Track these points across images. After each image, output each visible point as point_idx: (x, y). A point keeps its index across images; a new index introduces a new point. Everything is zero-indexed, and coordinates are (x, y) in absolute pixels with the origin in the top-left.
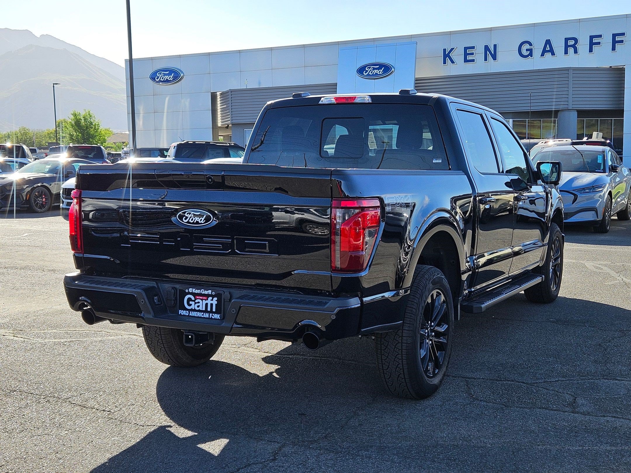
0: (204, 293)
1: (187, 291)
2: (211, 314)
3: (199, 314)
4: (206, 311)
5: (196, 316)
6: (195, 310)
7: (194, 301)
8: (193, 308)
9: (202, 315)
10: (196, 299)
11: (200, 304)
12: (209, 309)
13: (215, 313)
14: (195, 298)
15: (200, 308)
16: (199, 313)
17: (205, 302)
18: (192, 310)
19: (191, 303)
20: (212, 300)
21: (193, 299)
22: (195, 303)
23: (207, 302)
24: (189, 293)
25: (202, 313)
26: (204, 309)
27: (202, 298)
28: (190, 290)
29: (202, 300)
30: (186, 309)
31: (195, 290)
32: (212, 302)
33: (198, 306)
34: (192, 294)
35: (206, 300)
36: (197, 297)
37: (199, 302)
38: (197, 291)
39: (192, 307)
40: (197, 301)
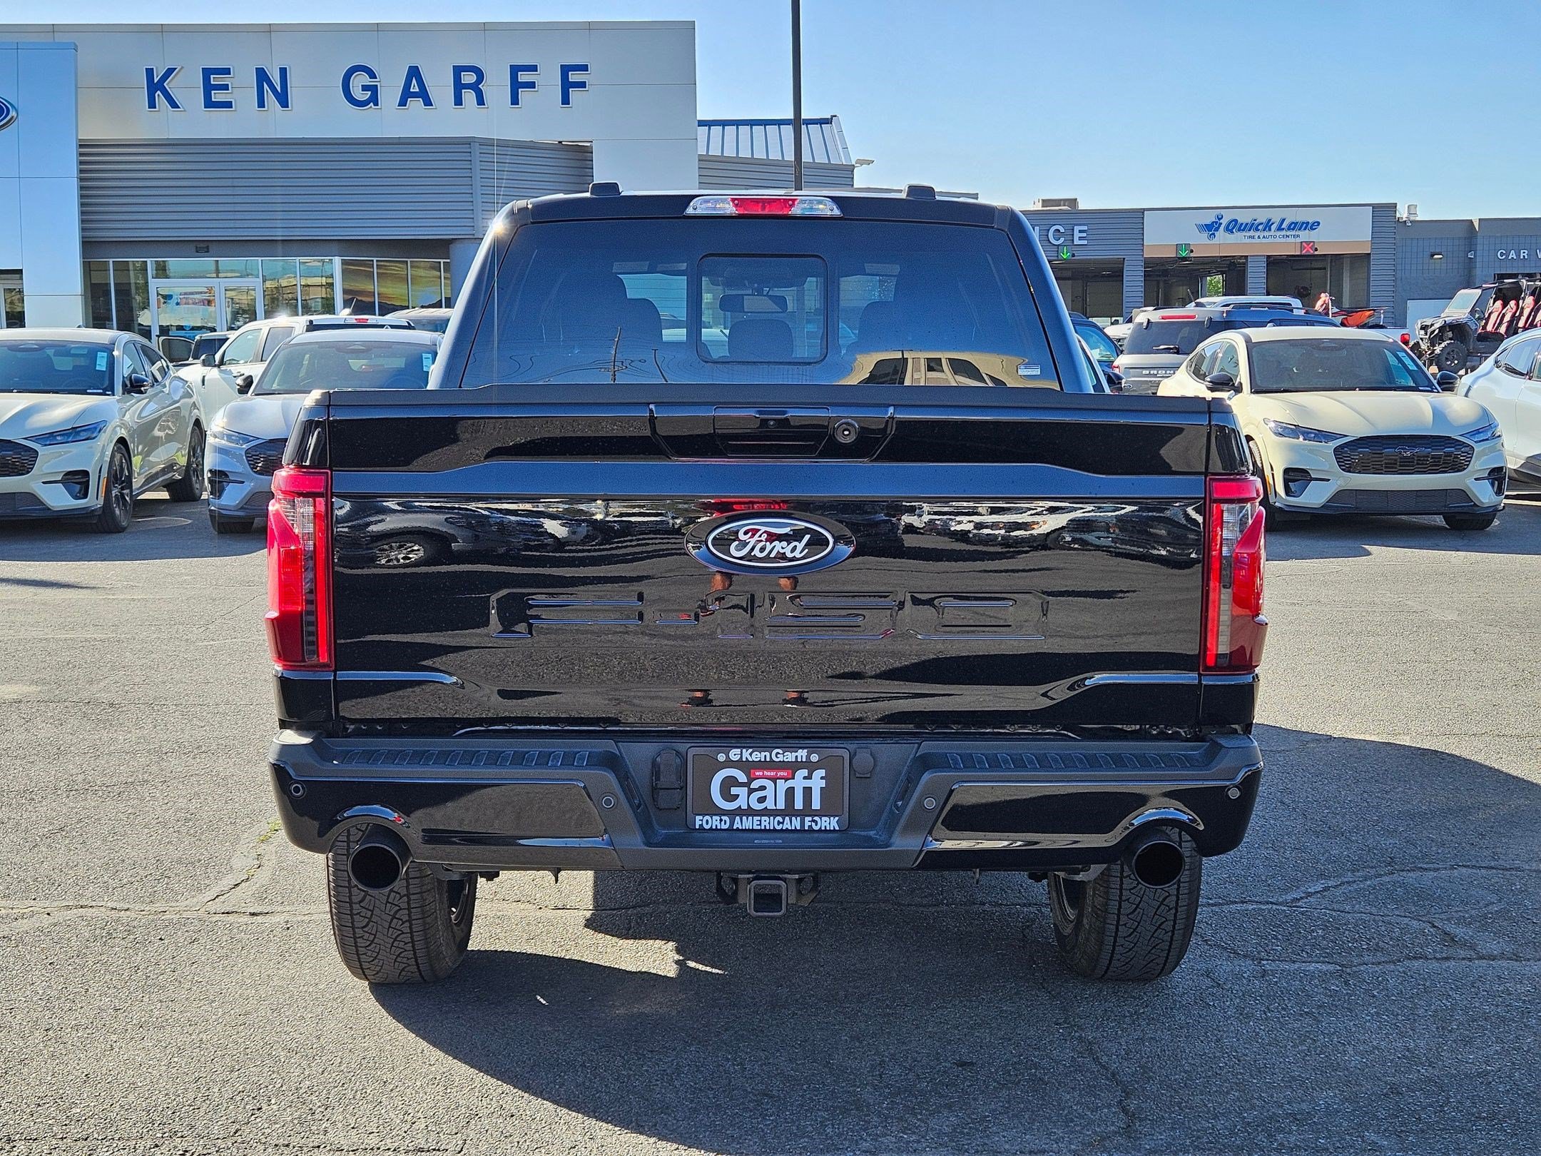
0: (781, 758)
1: (721, 757)
2: (808, 819)
3: (767, 822)
4: (789, 811)
5: (759, 827)
6: (750, 812)
7: (747, 785)
8: (744, 807)
9: (779, 823)
10: (751, 780)
11: (769, 793)
12: (799, 805)
13: (820, 813)
14: (748, 775)
15: (769, 804)
16: (767, 818)
17: (782, 786)
18: (739, 812)
19: (734, 791)
20: (809, 777)
21: (742, 778)
22: (751, 791)
23: (790, 783)
24: (729, 764)
25: (779, 818)
26: (781, 805)
27: (772, 773)
28: (734, 754)
29: (774, 780)
30: (722, 812)
31: (751, 754)
32: (808, 783)
33: (762, 800)
34: (739, 765)
35: (786, 779)
36: (757, 774)
37: (763, 788)
38: (758, 756)
39: (742, 802)
40: (755, 785)
